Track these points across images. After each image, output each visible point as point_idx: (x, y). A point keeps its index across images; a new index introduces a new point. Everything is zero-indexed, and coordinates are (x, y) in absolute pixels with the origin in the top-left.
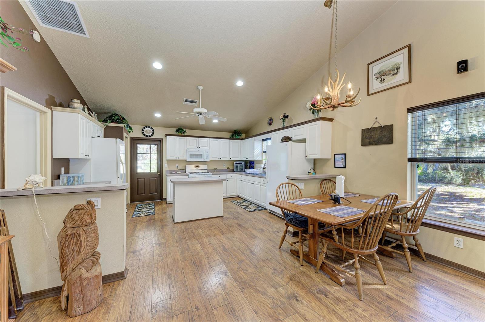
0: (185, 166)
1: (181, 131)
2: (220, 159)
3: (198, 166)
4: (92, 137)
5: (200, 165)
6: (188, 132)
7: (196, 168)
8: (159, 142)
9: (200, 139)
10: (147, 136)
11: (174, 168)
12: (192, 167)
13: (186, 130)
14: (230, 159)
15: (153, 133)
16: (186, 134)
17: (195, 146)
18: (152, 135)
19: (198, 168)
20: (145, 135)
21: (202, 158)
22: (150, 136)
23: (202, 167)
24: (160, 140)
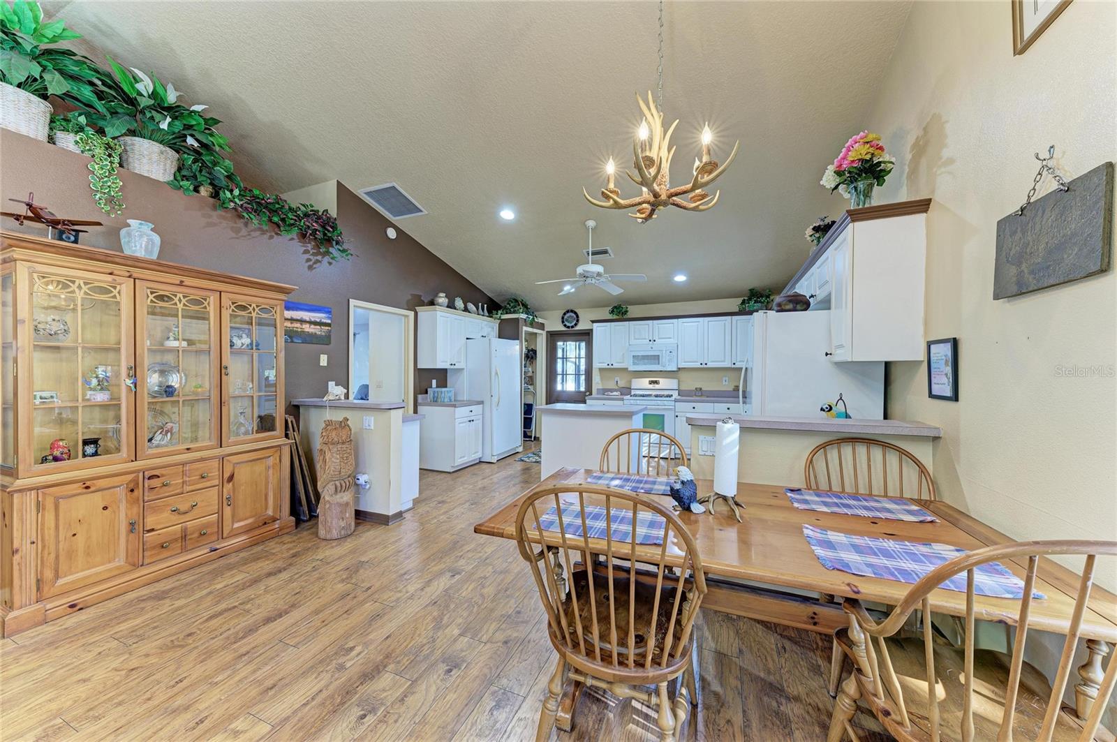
0: (631, 381)
1: (619, 312)
2: (704, 366)
3: (656, 382)
4: (467, 339)
5: (661, 380)
6: (633, 311)
7: (651, 386)
8: (587, 336)
9: (655, 322)
10: (568, 327)
11: (611, 385)
12: (644, 383)
13: (629, 307)
14: (733, 366)
15: (578, 321)
16: (629, 315)
17: (645, 339)
18: (576, 325)
19: (657, 386)
20: (565, 326)
21: (659, 364)
22: (572, 327)
23: (664, 383)
24: (589, 333)
